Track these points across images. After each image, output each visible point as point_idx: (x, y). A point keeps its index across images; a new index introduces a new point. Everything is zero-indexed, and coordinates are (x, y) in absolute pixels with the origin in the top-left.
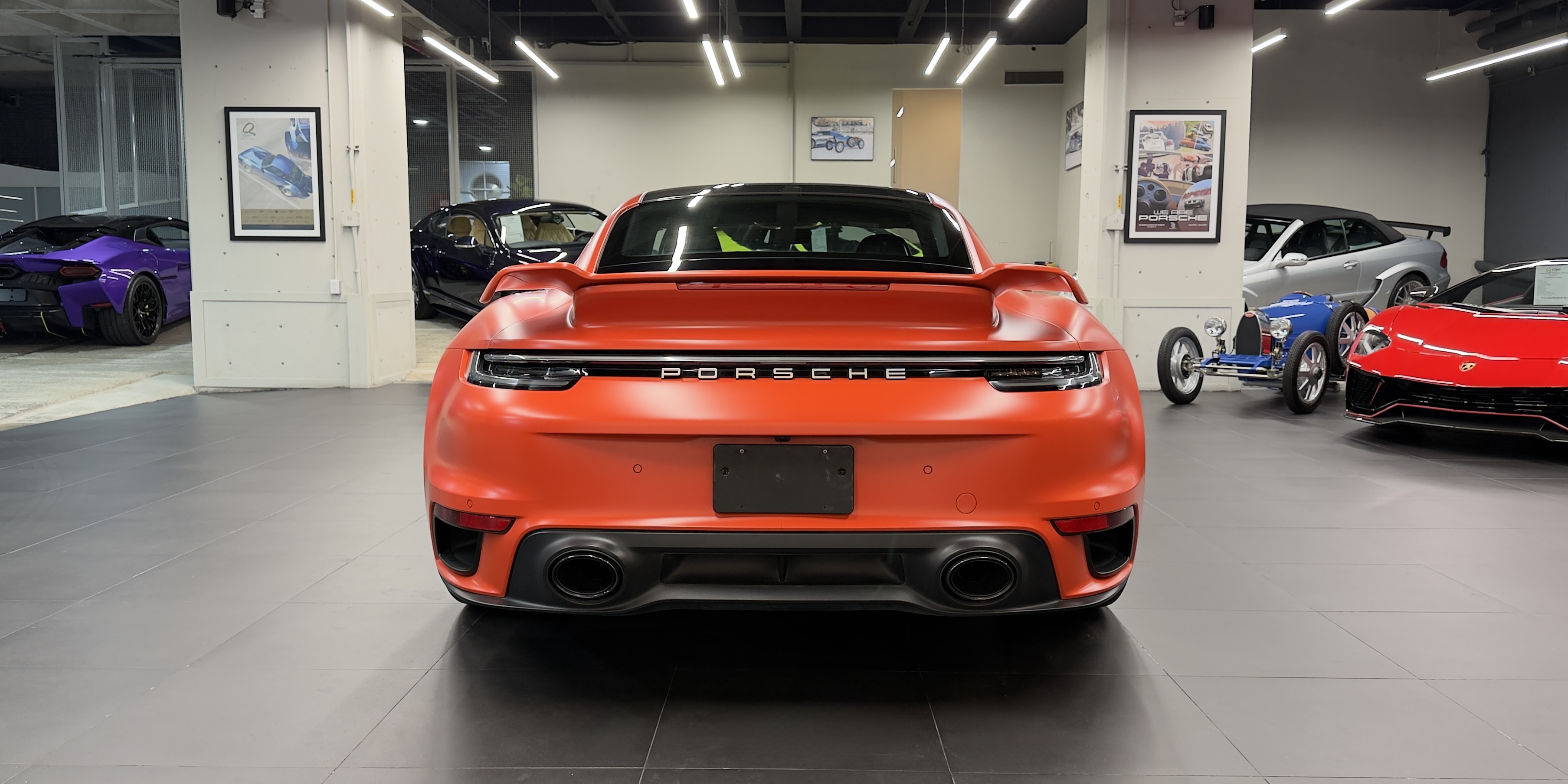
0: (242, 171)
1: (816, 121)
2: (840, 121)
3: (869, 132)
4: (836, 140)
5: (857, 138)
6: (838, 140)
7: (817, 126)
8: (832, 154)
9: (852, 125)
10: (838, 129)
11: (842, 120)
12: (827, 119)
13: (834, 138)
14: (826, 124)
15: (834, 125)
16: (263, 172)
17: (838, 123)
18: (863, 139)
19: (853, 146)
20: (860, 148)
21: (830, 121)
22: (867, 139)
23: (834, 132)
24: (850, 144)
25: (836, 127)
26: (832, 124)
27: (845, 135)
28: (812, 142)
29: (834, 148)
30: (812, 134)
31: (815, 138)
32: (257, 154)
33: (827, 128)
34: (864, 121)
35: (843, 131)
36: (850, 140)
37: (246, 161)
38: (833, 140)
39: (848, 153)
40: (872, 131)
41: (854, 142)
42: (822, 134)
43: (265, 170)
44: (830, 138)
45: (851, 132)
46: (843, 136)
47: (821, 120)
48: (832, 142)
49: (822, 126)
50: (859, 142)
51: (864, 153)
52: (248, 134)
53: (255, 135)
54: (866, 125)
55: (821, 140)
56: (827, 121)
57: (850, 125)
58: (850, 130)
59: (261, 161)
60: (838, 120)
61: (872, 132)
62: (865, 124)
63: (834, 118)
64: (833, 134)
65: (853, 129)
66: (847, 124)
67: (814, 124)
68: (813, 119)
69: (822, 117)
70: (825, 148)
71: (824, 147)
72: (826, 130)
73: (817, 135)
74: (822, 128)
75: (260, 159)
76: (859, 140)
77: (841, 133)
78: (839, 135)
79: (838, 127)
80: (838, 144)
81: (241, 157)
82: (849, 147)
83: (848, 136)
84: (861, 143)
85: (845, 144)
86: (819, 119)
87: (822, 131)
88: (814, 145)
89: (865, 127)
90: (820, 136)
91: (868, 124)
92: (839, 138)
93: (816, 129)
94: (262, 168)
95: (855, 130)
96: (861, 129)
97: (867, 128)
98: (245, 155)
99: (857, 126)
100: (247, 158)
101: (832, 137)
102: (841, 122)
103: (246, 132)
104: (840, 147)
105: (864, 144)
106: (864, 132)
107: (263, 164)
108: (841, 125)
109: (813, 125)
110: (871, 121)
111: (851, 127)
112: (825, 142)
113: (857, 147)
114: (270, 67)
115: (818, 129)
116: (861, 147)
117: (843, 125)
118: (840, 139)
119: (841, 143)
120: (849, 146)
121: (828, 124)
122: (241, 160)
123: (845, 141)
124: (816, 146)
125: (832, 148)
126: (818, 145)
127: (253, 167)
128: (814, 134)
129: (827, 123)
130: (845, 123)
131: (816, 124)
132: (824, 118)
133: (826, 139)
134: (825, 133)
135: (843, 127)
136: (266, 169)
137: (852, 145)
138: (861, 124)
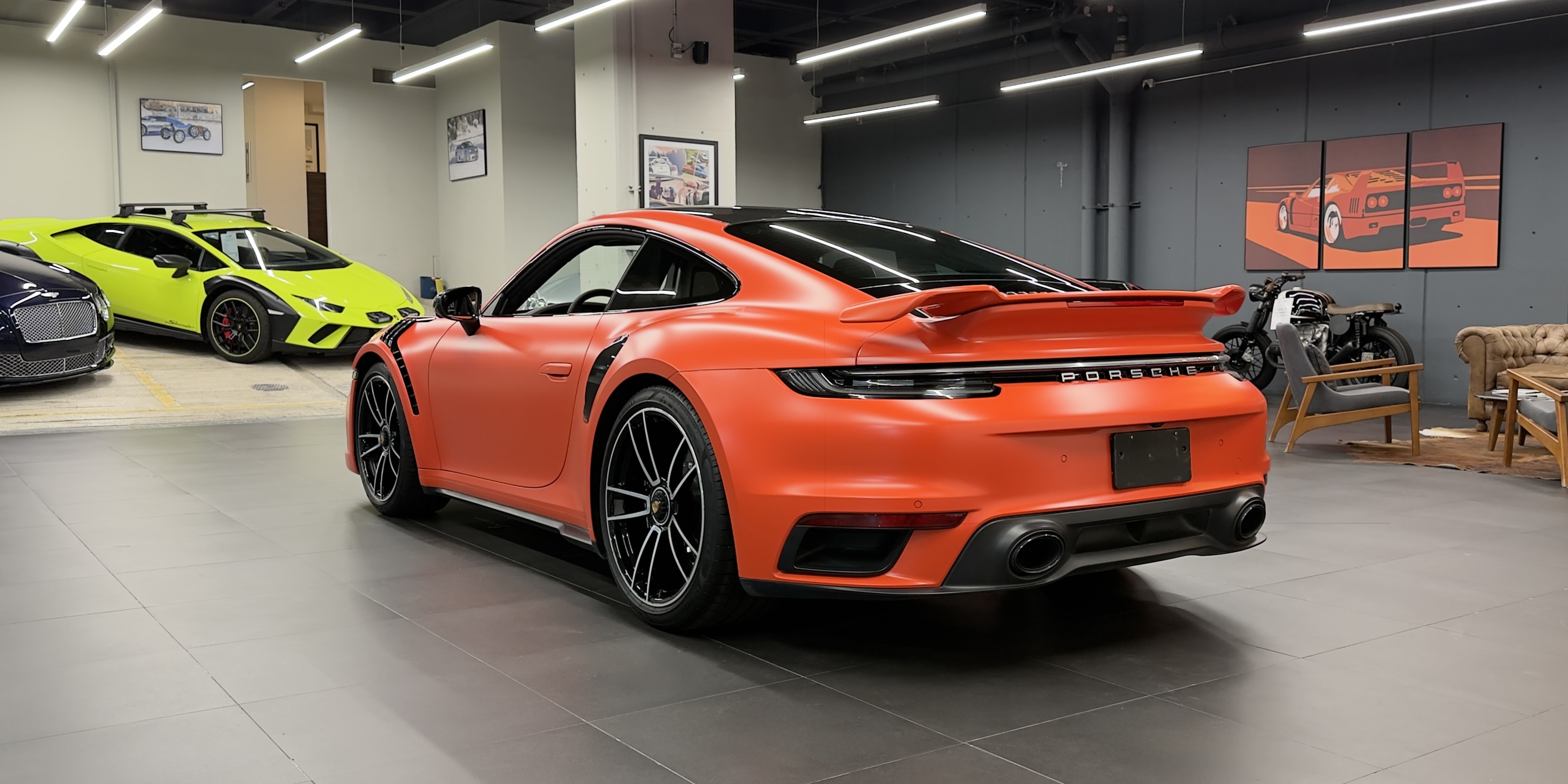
1: (147, 103)
2: (178, 106)
3: (216, 121)
4: (173, 128)
5: (202, 128)
6: (176, 128)
7: (148, 109)
8: (170, 145)
9: (194, 111)
10: (176, 115)
11: (180, 105)
12: (162, 102)
13: (172, 125)
14: (161, 108)
15: (170, 110)
17: (176, 108)
18: (209, 129)
19: (197, 136)
20: (206, 139)
21: (165, 105)
22: (214, 129)
23: (171, 118)
24: (192, 134)
25: (174, 112)
26: (168, 109)
27: (186, 123)
28: (141, 128)
29: (172, 137)
30: (141, 119)
31: (143, 122)
33: (161, 112)
34: (210, 108)
35: (182, 117)
36: (192, 129)
38: (169, 128)
39: (189, 145)
40: (220, 120)
41: (198, 132)
42: (155, 120)
44: (167, 125)
45: (194, 120)
46: (183, 124)
47: (153, 103)
48: (169, 130)
49: (155, 110)
50: (204, 132)
51: (213, 145)
54: (212, 113)
55: (154, 126)
56: (161, 104)
57: (191, 111)
58: (191, 118)
60: (175, 104)
61: (220, 122)
62: (211, 112)
63: (170, 102)
64: (169, 120)
65: (196, 116)
66: (188, 110)
67: (144, 107)
68: (142, 101)
69: (154, 100)
70: (160, 137)
71: (158, 135)
72: (160, 115)
73: (149, 120)
74: (155, 112)
76: (204, 130)
77: (180, 120)
78: (178, 123)
79: (176, 113)
80: (177, 133)
82: (191, 138)
83: (189, 125)
84: (207, 134)
85: (186, 133)
86: (149, 101)
87: (154, 115)
88: (145, 132)
89: (211, 115)
90: (153, 122)
91: (214, 112)
92: (178, 125)
93: (146, 113)
95: (198, 118)
96: (206, 117)
97: (213, 116)
99: (201, 113)
101: (168, 123)
102: (180, 108)
104: (179, 136)
105: (210, 135)
106: (210, 121)
108: (180, 111)
109: (142, 107)
110: (218, 108)
111: (193, 114)
112: (160, 130)
113: (202, 137)
115: (150, 113)
116: (207, 138)
117: (182, 110)
118: (179, 127)
119: (180, 132)
120: (191, 136)
121: (163, 109)
123: (186, 130)
124: (148, 133)
125: (169, 137)
126: (150, 132)
128: (145, 119)
129: (162, 106)
130: (186, 109)
131: (146, 106)
132: (156, 101)
133: (161, 126)
134: (159, 119)
135: (183, 113)
137: (195, 135)
138: (206, 111)
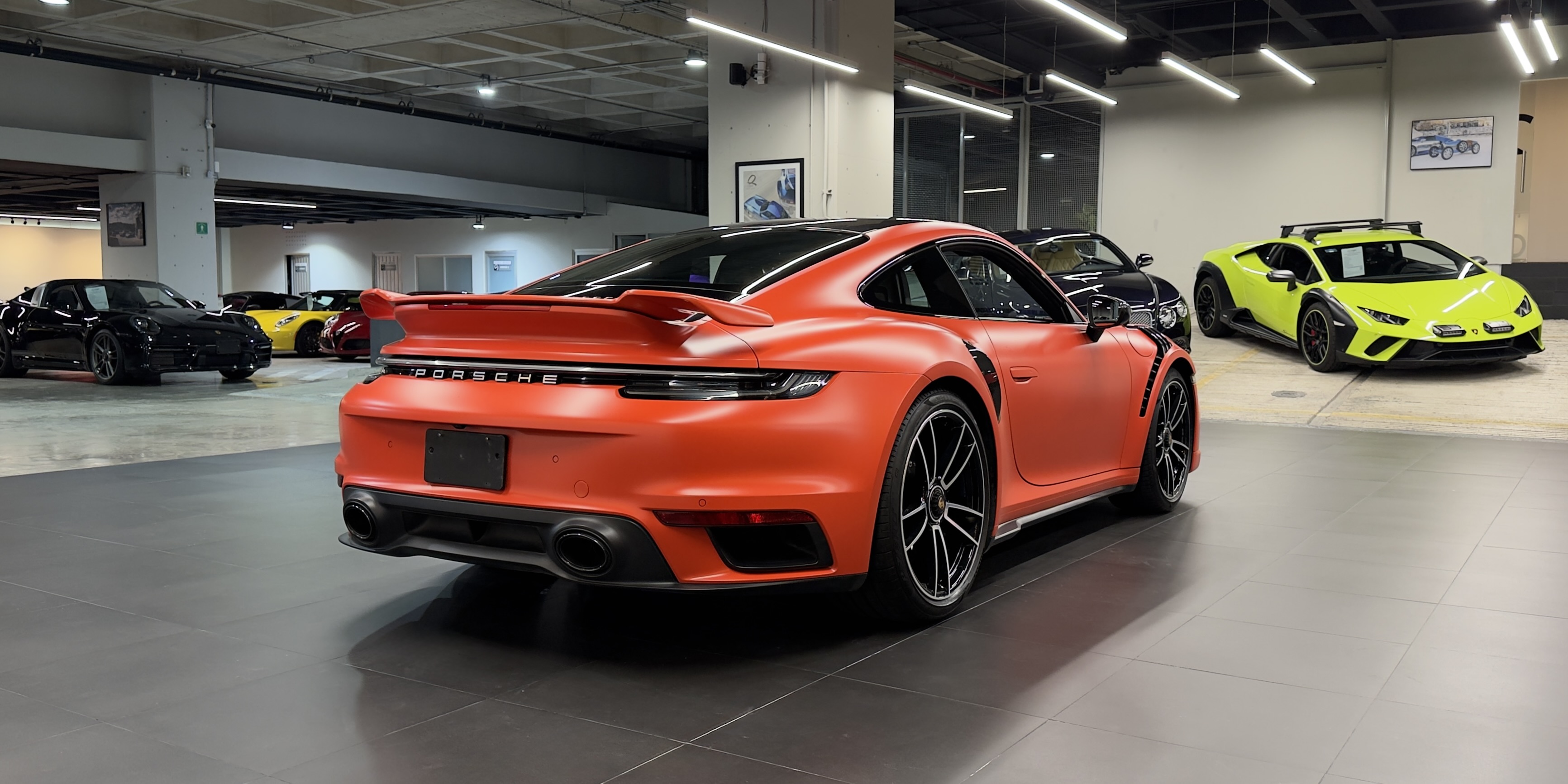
0: (747, 216)
1: (1418, 125)
2: (1448, 123)
3: (1487, 134)
4: (1442, 146)
5: (1471, 142)
6: (1445, 146)
7: (1419, 131)
8: (1438, 162)
9: (1464, 126)
10: (1446, 132)
11: (1451, 122)
12: (1432, 122)
13: (1441, 143)
14: (1431, 128)
15: (1440, 129)
16: (761, 216)
17: (1447, 126)
18: (1478, 143)
19: (1465, 150)
20: (1474, 153)
21: (1435, 124)
22: (1484, 142)
23: (1441, 136)
24: (1461, 149)
25: (1444, 130)
26: (1439, 127)
27: (1455, 139)
28: (1411, 149)
29: (1440, 155)
30: (1412, 141)
31: (1416, 144)
32: (757, 202)
33: (1432, 132)
34: (1480, 121)
35: (1452, 134)
36: (1461, 144)
37: (750, 208)
38: (1438, 146)
39: (1459, 160)
40: (1491, 132)
41: (1466, 146)
42: (1425, 140)
43: (762, 215)
44: (1436, 144)
45: (1463, 135)
46: (1452, 141)
47: (1424, 124)
48: (1437, 148)
49: (1426, 130)
50: (1473, 146)
51: (1481, 158)
52: (751, 184)
53: (756, 185)
54: (1483, 125)
55: (1423, 146)
56: (1432, 124)
57: (1462, 127)
58: (1461, 133)
59: (760, 207)
60: (1445, 122)
61: (1490, 134)
62: (1481, 125)
63: (1441, 121)
64: (1439, 139)
65: (1466, 131)
66: (1458, 126)
67: (1416, 129)
68: (1414, 123)
69: (1426, 120)
70: (1428, 156)
71: (1427, 154)
72: (1430, 135)
73: (1418, 140)
74: (1426, 132)
75: (759, 205)
76: (1473, 143)
77: (1449, 137)
78: (1447, 140)
79: (1446, 130)
80: (1446, 150)
81: (746, 205)
82: (1459, 153)
83: (1458, 140)
84: (1476, 147)
85: (1455, 149)
86: (1421, 122)
87: (1425, 136)
88: (1415, 152)
89: (1482, 128)
90: (1422, 142)
91: (1485, 125)
92: (1447, 142)
93: (1417, 135)
94: (760, 214)
95: (1468, 133)
96: (1476, 130)
97: (1484, 129)
98: (749, 203)
99: (1471, 128)
100: (750, 205)
101: (1438, 142)
102: (1450, 125)
103: (750, 183)
104: (1447, 153)
105: (1479, 148)
106: (1480, 134)
107: (761, 210)
108: (1450, 128)
109: (1413, 129)
110: (1490, 120)
111: (1463, 129)
112: (1428, 149)
113: (1471, 151)
114: (769, 126)
115: (1421, 134)
116: (1475, 151)
117: (1452, 127)
118: (1448, 144)
119: (1449, 149)
120: (1460, 151)
121: (1434, 128)
122: (745, 207)
123: (1454, 146)
124: (1417, 154)
125: (1437, 155)
126: (1419, 152)
127: (754, 212)
128: (1415, 141)
129: (1432, 126)
130: (1456, 126)
131: (1417, 128)
132: (1428, 122)
133: (1430, 145)
134: (1428, 138)
135: (1453, 130)
136: (764, 214)
137: (1463, 150)
138: (1476, 125)
